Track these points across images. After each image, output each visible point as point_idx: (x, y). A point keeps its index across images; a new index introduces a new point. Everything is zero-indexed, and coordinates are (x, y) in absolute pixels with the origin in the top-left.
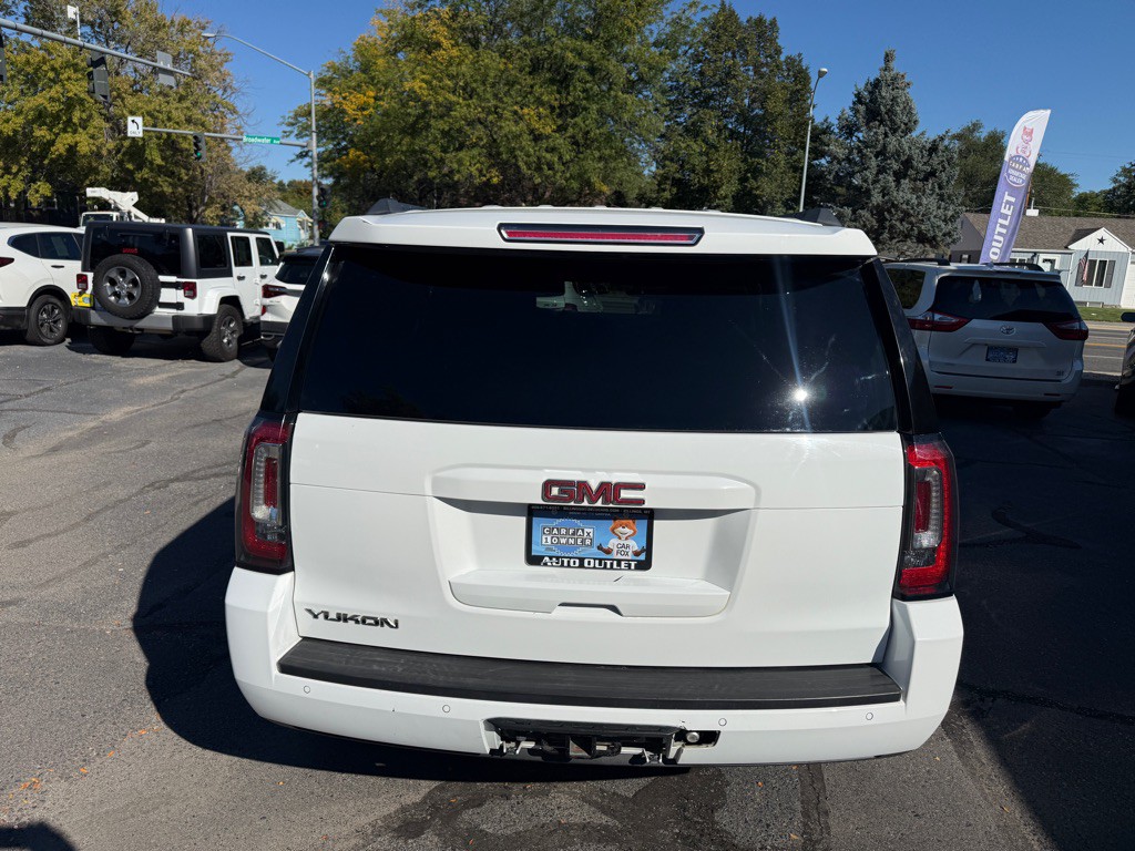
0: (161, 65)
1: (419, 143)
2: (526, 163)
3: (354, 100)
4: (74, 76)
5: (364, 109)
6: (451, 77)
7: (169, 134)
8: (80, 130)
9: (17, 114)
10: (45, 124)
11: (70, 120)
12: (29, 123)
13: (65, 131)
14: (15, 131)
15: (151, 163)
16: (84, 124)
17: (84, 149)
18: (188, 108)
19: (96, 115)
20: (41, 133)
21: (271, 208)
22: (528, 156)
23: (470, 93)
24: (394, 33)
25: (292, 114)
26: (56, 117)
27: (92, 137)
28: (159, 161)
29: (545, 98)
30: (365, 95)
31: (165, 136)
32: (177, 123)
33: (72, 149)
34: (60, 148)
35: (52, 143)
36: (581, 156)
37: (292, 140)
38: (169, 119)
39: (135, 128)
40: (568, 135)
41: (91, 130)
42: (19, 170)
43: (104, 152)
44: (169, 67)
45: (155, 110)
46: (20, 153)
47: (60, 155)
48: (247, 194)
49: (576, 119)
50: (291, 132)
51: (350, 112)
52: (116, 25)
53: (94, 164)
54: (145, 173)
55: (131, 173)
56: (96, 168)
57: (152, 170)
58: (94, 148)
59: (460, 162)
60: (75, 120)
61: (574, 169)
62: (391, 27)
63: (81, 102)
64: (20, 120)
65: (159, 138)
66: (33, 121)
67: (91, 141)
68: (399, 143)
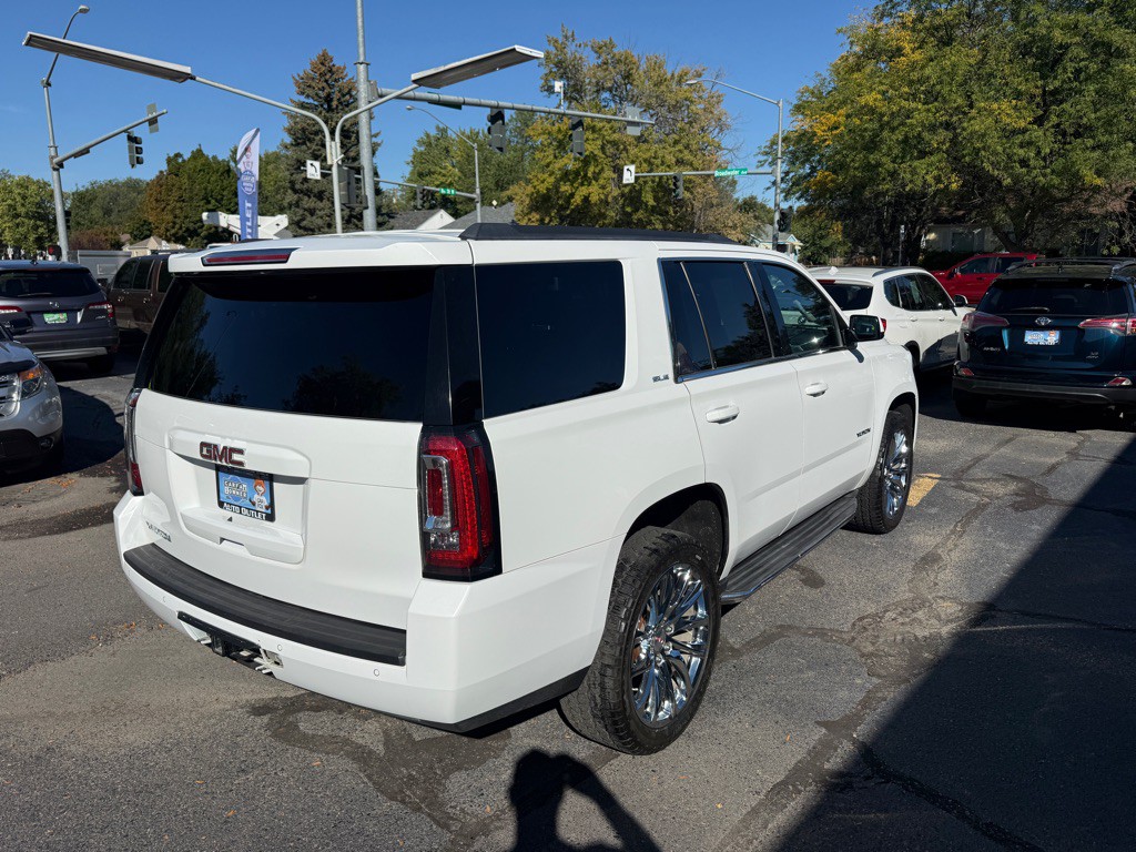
0: (630, 118)
1: (872, 158)
2: (992, 164)
3: (824, 121)
4: (591, 137)
5: (836, 128)
6: (911, 83)
7: (661, 177)
8: (594, 182)
9: (550, 175)
10: (569, 180)
11: (586, 175)
12: (558, 181)
13: (582, 184)
14: (548, 189)
15: (646, 205)
16: (596, 177)
17: (594, 199)
18: (680, 151)
19: (606, 168)
20: (565, 188)
21: (759, 236)
22: (995, 153)
23: (932, 96)
24: (857, 49)
25: (768, 144)
26: (577, 173)
27: (603, 187)
28: (651, 202)
29: (1022, 88)
30: (835, 114)
31: (657, 180)
32: (669, 166)
33: (586, 199)
34: (577, 199)
35: (572, 195)
36: (1068, 147)
37: (766, 169)
38: (663, 163)
39: (629, 177)
40: (1051, 123)
41: (602, 182)
42: (550, 221)
43: (610, 199)
44: (636, 119)
45: (651, 157)
46: (553, 207)
47: (577, 206)
48: (731, 224)
49: (1064, 105)
50: (765, 161)
51: (820, 133)
52: (629, 87)
53: (603, 211)
54: (640, 214)
55: (630, 214)
56: (604, 214)
57: (646, 210)
58: (603, 197)
59: (914, 172)
60: (590, 174)
61: (1059, 164)
62: (852, 43)
63: (595, 157)
64: (552, 180)
65: (653, 182)
66: (561, 179)
67: (601, 191)
68: (853, 160)
